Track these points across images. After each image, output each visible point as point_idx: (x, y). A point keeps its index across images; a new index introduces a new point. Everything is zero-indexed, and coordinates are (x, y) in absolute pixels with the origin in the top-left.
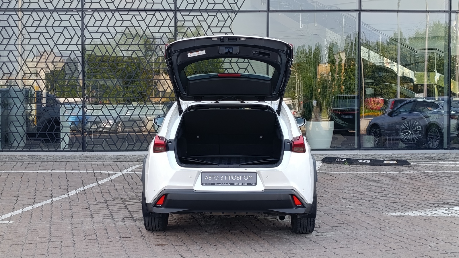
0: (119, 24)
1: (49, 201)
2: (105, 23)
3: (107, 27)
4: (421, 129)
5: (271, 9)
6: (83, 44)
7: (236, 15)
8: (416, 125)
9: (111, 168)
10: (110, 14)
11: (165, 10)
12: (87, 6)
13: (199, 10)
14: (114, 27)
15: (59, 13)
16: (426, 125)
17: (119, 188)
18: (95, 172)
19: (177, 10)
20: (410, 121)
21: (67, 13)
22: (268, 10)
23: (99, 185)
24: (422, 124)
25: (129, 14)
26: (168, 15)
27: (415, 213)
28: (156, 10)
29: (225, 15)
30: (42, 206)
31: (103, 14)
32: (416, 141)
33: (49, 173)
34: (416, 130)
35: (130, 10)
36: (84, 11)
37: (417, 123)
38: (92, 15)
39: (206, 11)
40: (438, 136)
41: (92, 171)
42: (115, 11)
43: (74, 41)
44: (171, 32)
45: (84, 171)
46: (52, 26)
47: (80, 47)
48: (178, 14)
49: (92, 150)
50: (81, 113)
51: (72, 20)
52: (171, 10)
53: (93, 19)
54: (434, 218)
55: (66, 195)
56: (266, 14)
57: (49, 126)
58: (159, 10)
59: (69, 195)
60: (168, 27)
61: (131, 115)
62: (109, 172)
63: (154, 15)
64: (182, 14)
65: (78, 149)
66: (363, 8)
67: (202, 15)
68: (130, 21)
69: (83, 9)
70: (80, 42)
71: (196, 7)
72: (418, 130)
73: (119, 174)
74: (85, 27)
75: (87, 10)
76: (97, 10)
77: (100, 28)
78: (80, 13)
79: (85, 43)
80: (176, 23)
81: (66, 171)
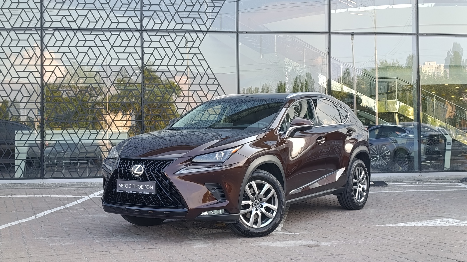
0: (81, 43)
1: (16, 223)
2: (66, 43)
3: (68, 46)
4: (389, 154)
5: (240, 30)
6: (42, 65)
7: (205, 36)
8: (384, 151)
9: (77, 193)
10: (71, 34)
11: (130, 30)
12: (47, 25)
13: (167, 31)
14: (76, 47)
15: (17, 33)
16: (395, 149)
17: (90, 210)
18: (59, 196)
19: (143, 30)
20: (379, 146)
21: (25, 33)
22: (238, 31)
23: (67, 208)
24: (390, 149)
25: (91, 34)
26: (134, 35)
27: (411, 224)
28: (121, 30)
29: (194, 36)
30: (9, 227)
31: (64, 34)
32: (385, 166)
33: (10, 198)
34: (385, 155)
35: (93, 29)
36: (44, 30)
37: (386, 148)
38: (53, 34)
39: (174, 31)
40: (406, 161)
41: (57, 196)
42: (77, 30)
43: (33, 62)
44: (137, 53)
45: (48, 196)
46: (9, 46)
47: (39, 68)
48: (145, 35)
49: (51, 178)
50: (39, 138)
51: (31, 40)
52: (137, 30)
53: (53, 39)
54: (432, 227)
55: (33, 217)
56: (235, 35)
57: (4, 153)
58: (124, 30)
59: (36, 217)
60: (134, 47)
61: (94, 140)
62: (75, 196)
63: (119, 35)
64: (149, 34)
65: (36, 176)
66: (332, 30)
67: (169, 35)
68: (94, 41)
69: (43, 28)
70: (39, 62)
71: (164, 27)
72: (386, 155)
73: (86, 198)
74: (44, 46)
75: (47, 29)
76: (58, 29)
77: (61, 47)
78: (39, 32)
79: (44, 64)
80: (142, 43)
81: (28, 196)
